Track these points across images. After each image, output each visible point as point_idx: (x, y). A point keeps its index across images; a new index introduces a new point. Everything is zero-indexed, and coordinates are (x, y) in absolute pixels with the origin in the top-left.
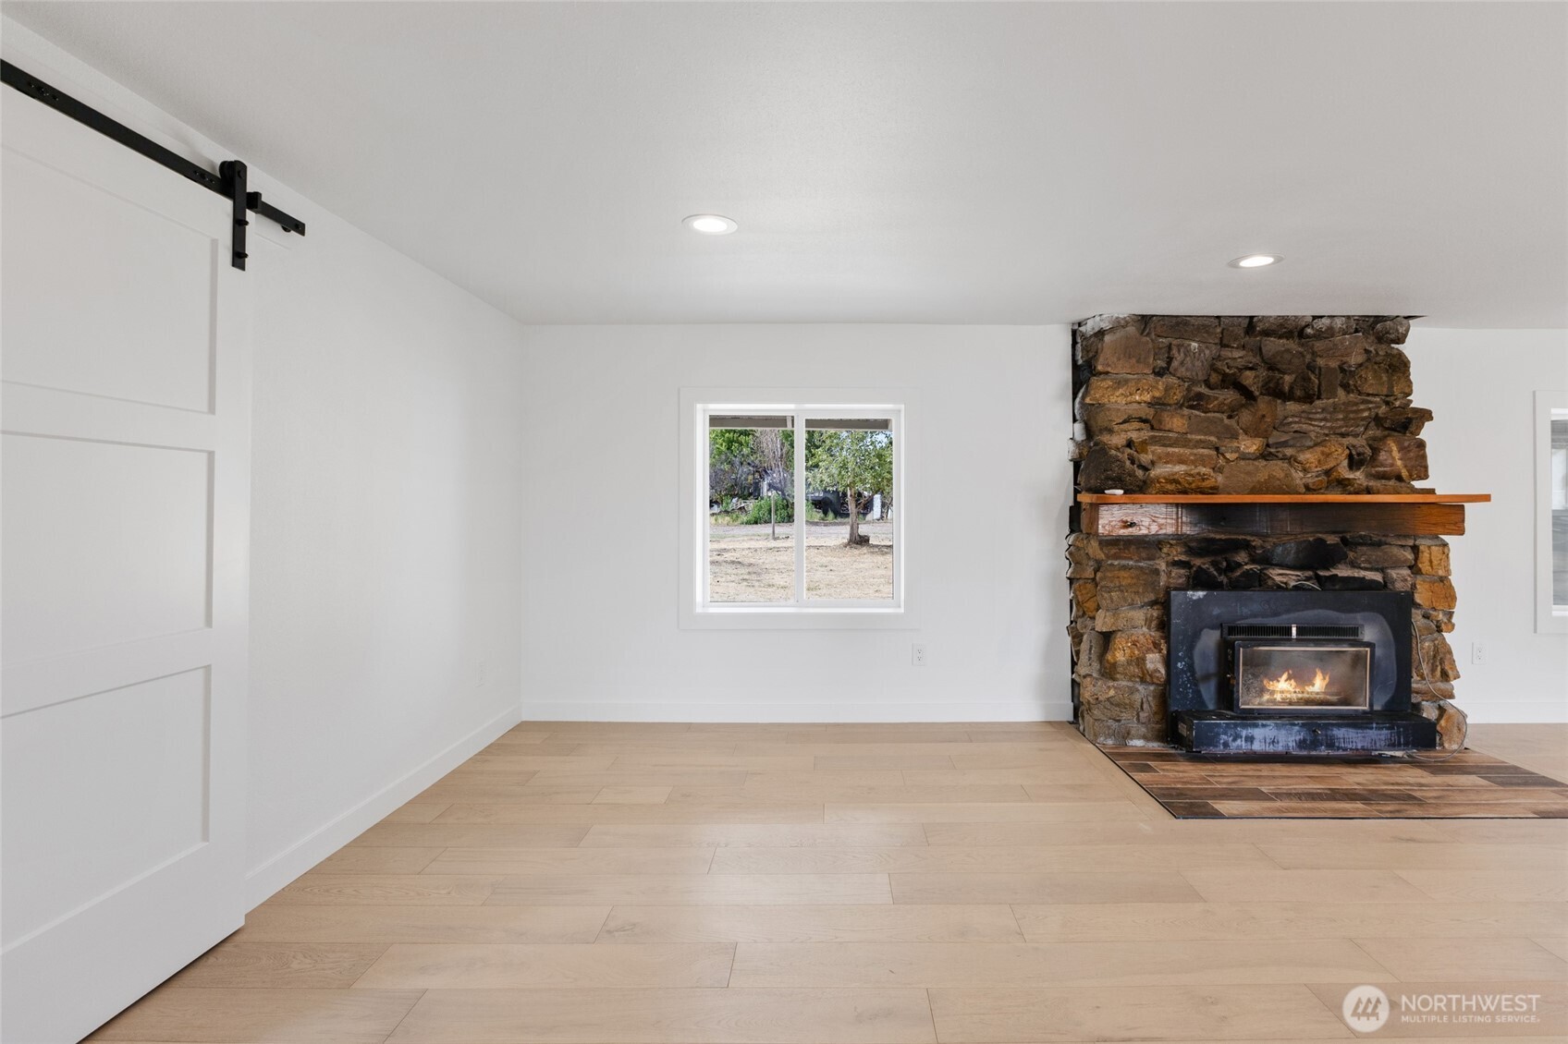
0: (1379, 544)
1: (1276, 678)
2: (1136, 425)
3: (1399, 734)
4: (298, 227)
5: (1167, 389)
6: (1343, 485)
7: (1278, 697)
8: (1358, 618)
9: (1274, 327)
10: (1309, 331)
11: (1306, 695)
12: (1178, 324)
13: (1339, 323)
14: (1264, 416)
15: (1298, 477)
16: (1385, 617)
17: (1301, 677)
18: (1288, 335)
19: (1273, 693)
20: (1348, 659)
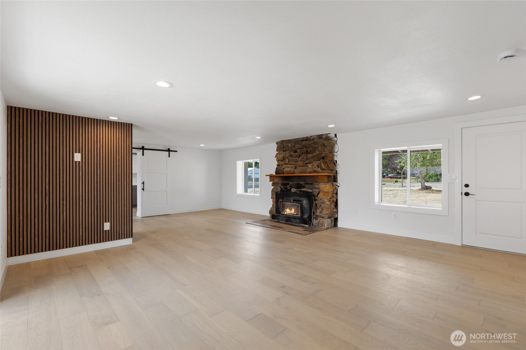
0: (313, 184)
1: (287, 209)
2: (280, 161)
3: (301, 221)
4: (177, 151)
5: (286, 154)
6: (315, 172)
7: (287, 213)
8: (302, 199)
9: (303, 140)
10: (311, 139)
11: (291, 213)
12: (288, 141)
13: (315, 137)
14: (303, 158)
15: (308, 170)
16: (307, 199)
17: (291, 210)
18: (306, 141)
19: (287, 212)
20: (297, 206)
